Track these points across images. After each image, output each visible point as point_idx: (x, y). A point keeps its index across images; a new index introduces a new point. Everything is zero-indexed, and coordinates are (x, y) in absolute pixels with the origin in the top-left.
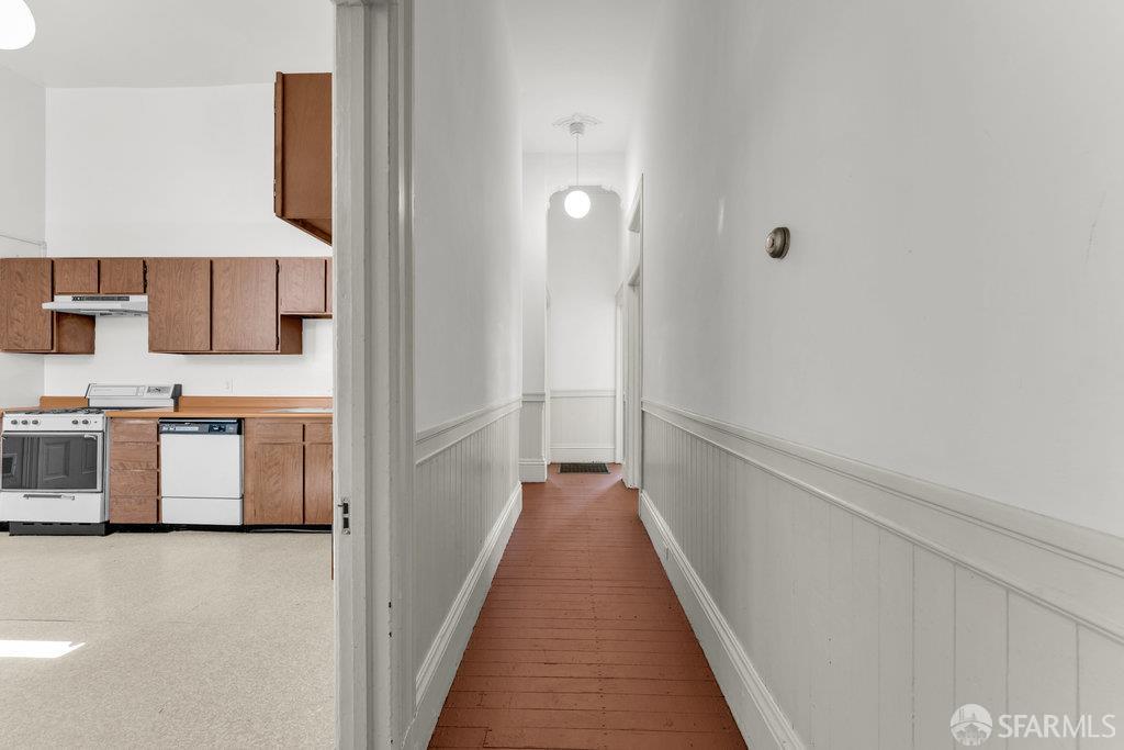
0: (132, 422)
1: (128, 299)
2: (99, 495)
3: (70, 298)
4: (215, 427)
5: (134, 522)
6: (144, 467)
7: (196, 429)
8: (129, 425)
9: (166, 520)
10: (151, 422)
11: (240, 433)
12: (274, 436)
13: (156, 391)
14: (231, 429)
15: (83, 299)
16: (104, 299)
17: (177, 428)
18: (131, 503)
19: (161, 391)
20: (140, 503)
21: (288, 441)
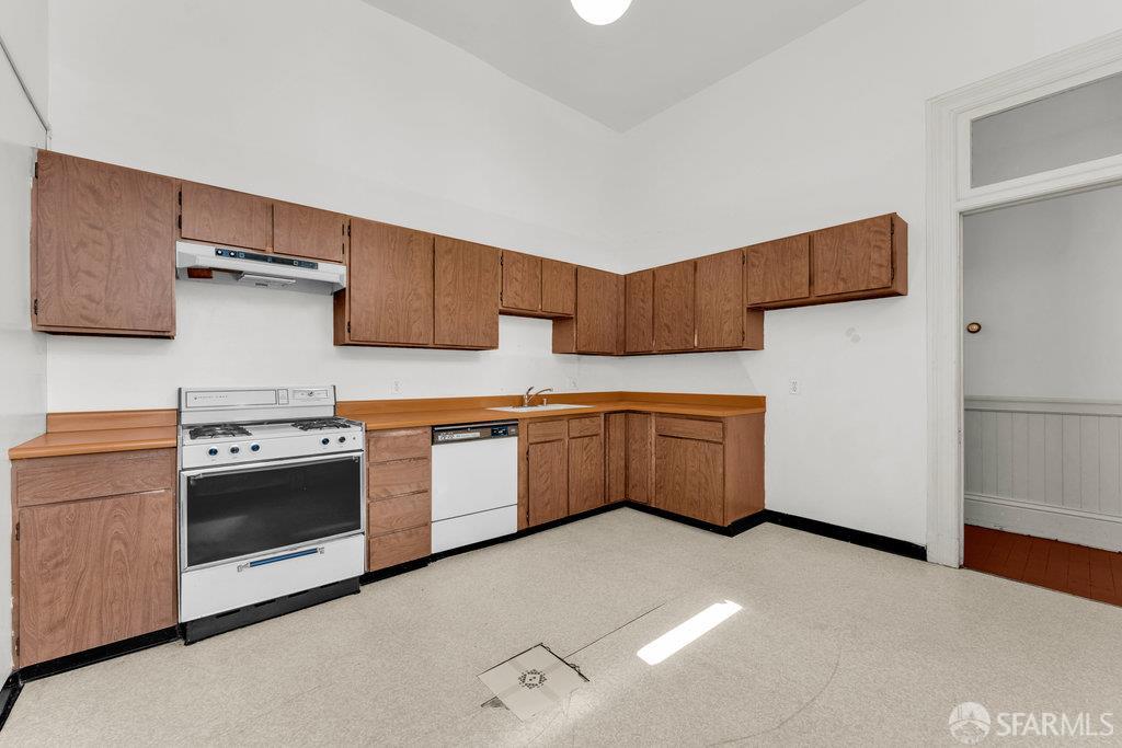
0: (394, 434)
1: (315, 266)
2: (363, 536)
3: (211, 249)
4: (497, 429)
5: (402, 561)
6: (414, 488)
7: (478, 434)
8: (395, 438)
9: (435, 549)
10: (419, 431)
11: (518, 435)
12: (545, 435)
13: (306, 396)
14: (513, 430)
15: (236, 255)
16: (275, 260)
17: (455, 437)
18: (397, 538)
19: (315, 395)
20: (410, 536)
21: (554, 438)
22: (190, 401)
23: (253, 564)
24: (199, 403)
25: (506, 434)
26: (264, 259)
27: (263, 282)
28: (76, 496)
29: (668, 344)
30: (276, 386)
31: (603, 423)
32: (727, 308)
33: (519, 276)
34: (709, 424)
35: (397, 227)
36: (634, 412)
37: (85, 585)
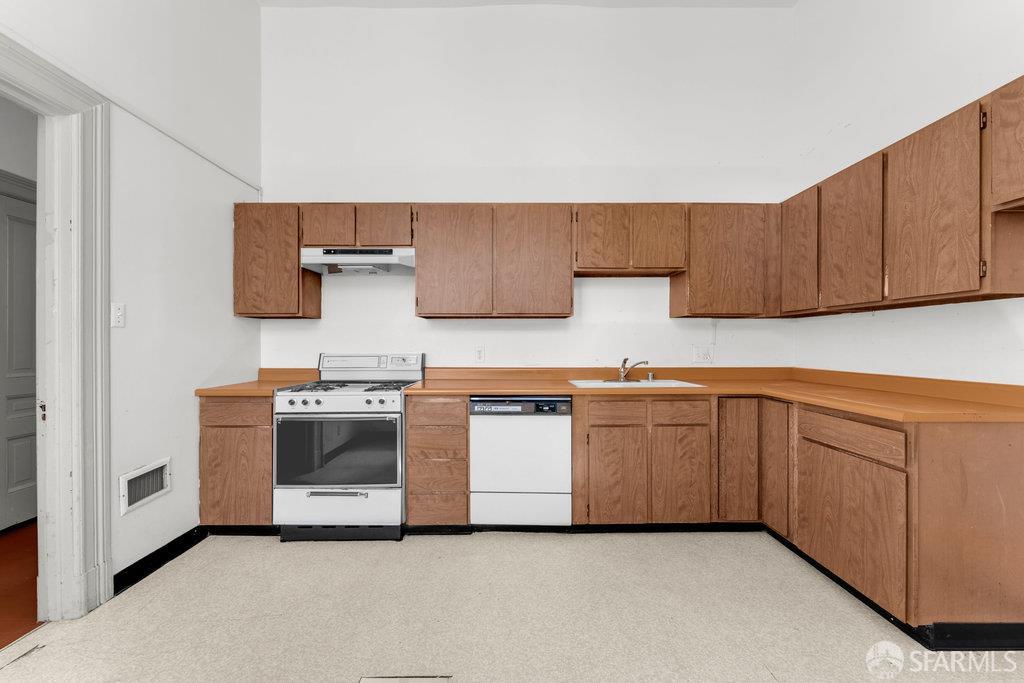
0: (433, 400)
1: (390, 252)
2: (400, 491)
3: (320, 251)
4: (542, 406)
5: (438, 523)
6: (451, 455)
7: (519, 408)
8: (433, 404)
9: (474, 520)
10: (458, 400)
11: (571, 413)
12: (612, 417)
13: (401, 361)
14: (564, 408)
15: (336, 252)
16: (362, 252)
17: (494, 408)
18: (435, 500)
19: (407, 361)
20: (446, 500)
21: (629, 422)
22: (326, 364)
23: (313, 494)
24: (334, 365)
25: (553, 411)
26: (354, 252)
27: (357, 270)
28: (224, 423)
29: (839, 297)
30: (378, 353)
31: (715, 410)
32: (946, 219)
33: (600, 230)
34: (878, 431)
35: (458, 205)
36: (772, 398)
37: (228, 483)
